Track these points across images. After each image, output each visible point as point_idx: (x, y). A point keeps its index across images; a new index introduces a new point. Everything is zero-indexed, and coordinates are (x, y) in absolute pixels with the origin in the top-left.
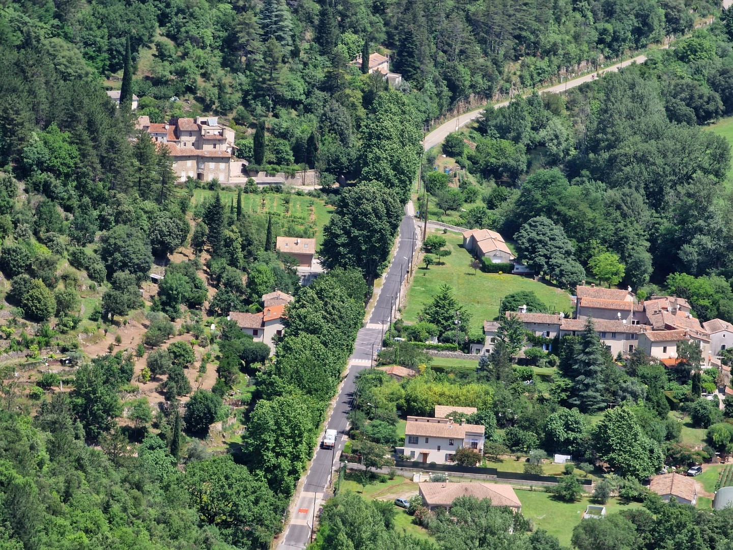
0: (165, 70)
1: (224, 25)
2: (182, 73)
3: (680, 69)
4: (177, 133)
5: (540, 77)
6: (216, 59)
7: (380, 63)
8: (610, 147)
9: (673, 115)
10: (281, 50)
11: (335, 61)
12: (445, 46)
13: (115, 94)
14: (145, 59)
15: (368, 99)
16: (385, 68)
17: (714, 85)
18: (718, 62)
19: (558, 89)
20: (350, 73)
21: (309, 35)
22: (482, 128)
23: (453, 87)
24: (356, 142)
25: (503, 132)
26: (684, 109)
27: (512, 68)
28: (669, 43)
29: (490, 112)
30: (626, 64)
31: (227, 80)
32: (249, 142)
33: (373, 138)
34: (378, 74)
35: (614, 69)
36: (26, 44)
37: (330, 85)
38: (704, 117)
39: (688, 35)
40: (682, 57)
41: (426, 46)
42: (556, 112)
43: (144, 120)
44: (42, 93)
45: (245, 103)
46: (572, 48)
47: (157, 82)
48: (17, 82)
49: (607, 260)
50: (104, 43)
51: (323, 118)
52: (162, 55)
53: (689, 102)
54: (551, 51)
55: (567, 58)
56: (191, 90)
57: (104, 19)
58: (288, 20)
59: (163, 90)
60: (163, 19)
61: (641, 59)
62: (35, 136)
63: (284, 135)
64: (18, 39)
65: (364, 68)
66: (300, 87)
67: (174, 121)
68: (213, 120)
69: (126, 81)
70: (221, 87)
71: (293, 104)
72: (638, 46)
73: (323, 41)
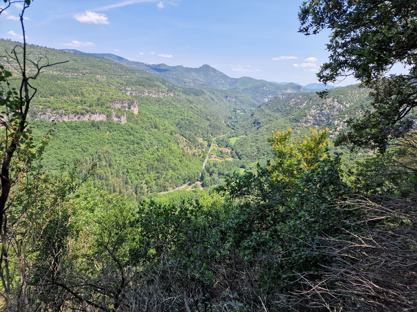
1: (202, 133)
4: (199, 139)
8: (223, 140)
10: (205, 134)
12: (214, 134)
13: (195, 137)
15: (210, 137)
16: (211, 135)
18: (230, 135)
19: (221, 137)
23: (215, 136)
26: (228, 138)
27: (218, 135)
29: (217, 138)
30: (224, 135)
32: (203, 139)
33: (210, 139)
37: (208, 136)
40: (228, 135)
43: (197, 138)
44: (191, 137)
45: (203, 137)
47: (198, 136)
50: (195, 134)
51: (207, 138)
55: (221, 135)
56: (200, 136)
57: (195, 132)
60: (198, 133)
62: (191, 139)
63: (205, 139)
64: (190, 134)
68: (201, 138)
73: (207, 134)
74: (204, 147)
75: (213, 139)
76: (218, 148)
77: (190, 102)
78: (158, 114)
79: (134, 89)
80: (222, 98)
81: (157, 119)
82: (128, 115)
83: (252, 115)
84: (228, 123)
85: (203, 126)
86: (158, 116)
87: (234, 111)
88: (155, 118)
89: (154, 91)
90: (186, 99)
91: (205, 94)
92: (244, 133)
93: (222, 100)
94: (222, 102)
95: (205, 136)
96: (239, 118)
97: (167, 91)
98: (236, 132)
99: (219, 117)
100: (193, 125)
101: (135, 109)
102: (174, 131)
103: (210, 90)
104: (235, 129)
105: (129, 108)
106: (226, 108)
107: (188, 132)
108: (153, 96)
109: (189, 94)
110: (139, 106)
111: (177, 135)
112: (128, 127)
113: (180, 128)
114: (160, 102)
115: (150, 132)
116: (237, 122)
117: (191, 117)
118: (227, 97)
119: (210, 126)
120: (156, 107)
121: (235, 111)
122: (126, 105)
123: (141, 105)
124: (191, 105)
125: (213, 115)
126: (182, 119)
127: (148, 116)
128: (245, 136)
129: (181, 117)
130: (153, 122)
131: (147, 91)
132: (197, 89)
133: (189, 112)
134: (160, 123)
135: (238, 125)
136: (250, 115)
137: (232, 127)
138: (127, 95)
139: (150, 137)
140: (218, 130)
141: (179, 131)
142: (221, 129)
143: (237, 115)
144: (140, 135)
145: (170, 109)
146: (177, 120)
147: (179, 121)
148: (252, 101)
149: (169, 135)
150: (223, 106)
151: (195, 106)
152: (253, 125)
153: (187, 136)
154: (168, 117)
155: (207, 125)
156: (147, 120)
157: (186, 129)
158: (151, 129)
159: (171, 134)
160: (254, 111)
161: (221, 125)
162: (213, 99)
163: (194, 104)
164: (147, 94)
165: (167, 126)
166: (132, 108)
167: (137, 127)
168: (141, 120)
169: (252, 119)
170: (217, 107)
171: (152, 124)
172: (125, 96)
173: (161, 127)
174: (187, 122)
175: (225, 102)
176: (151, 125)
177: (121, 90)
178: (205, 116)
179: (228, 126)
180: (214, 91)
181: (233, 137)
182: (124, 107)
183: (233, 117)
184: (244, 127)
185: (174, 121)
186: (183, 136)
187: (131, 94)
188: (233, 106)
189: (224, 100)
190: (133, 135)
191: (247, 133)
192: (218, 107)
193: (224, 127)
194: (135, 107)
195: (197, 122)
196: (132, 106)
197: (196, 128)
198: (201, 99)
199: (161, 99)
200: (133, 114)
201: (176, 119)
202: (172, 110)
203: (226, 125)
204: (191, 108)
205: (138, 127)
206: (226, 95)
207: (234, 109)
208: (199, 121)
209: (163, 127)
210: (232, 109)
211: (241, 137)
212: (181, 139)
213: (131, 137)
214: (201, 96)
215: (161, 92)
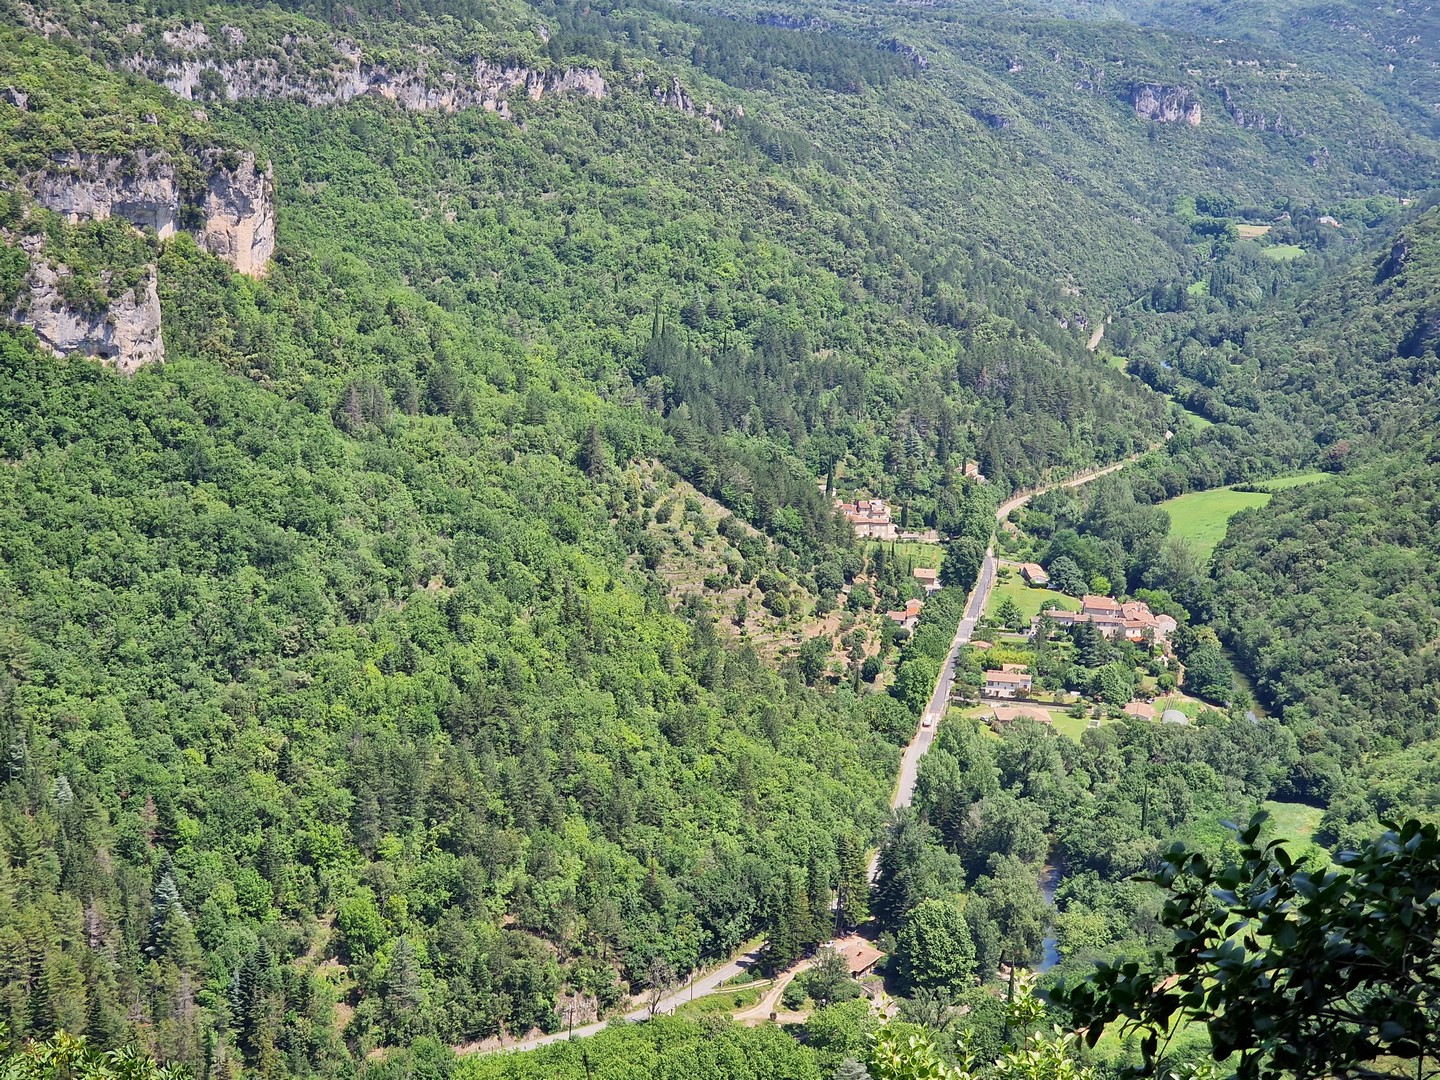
0: (852, 474)
1: (885, 448)
2: (861, 475)
3: (1142, 473)
4: (858, 509)
5: (1062, 477)
6: (881, 466)
7: (973, 469)
8: (1102, 517)
9: (1138, 499)
10: (916, 462)
11: (947, 468)
12: (1009, 460)
13: (823, 488)
14: (840, 467)
15: (966, 490)
16: (975, 472)
17: (1161, 481)
18: (1164, 469)
19: (1074, 483)
20: (956, 475)
21: (932, 454)
22: (1030, 507)
23: (1013, 483)
24: (959, 514)
25: (1042, 508)
26: (1144, 495)
27: (1047, 472)
28: (1135, 458)
29: (1034, 497)
30: (1111, 470)
31: (886, 479)
32: (899, 514)
33: (968, 512)
34: (971, 476)
35: (1104, 473)
36: (774, 459)
37: (944, 482)
38: (1156, 500)
39: (1146, 454)
40: (1143, 466)
41: (998, 459)
42: (1072, 497)
43: (840, 502)
44: (783, 487)
45: (896, 492)
46: (1081, 461)
47: (847, 480)
48: (769, 481)
49: (1101, 581)
50: (817, 459)
51: (941, 500)
52: (849, 465)
53: (1147, 491)
54: (1068, 463)
55: (1078, 467)
56: (866, 485)
57: (817, 445)
58: (921, 445)
59: (850, 485)
60: (850, 445)
61: (1120, 467)
62: (778, 512)
63: (918, 511)
64: (769, 457)
65: (963, 472)
66: (928, 483)
67: (856, 503)
68: (878, 502)
69: (829, 479)
70: (883, 483)
71: (924, 492)
72: (1118, 460)
73: (940, 457)
74: (908, 585)
75: (1002, 513)
76: (1049, 595)
77: (770, 150)
78: (458, 275)
79: (237, 36)
80: (1086, 105)
81: (449, 320)
82: (174, 289)
83: (1388, 268)
84: (1149, 349)
85: (895, 381)
86: (455, 295)
87: (1204, 230)
88: (435, 310)
89: (424, 56)
90: (729, 119)
91: (914, 69)
92: (1304, 444)
93: (1081, 125)
94: (1080, 144)
95: (921, 479)
96: (1256, 294)
97: (550, 50)
98: (1227, 440)
99: (1054, 294)
100: (794, 371)
101: (244, 232)
102: (611, 436)
103: (963, 31)
104: (1217, 404)
105: (191, 221)
106: (1125, 200)
107: (753, 444)
108: (417, 102)
109: (757, 78)
110: (284, 196)
111: (640, 474)
112: (179, 403)
113: (674, 397)
114: (483, 161)
115: (384, 453)
116: (1238, 338)
117: (774, 295)
118: (1129, 93)
119: (967, 376)
120: (444, 200)
121: (1217, 230)
122: (163, 189)
123: (306, 190)
124: (779, 180)
125: (996, 274)
126: (689, 317)
127: (369, 291)
128: (1317, 477)
129: (675, 296)
130: (415, 347)
131: (354, 58)
132: (837, 27)
133: (763, 247)
134: (480, 357)
135: (1252, 364)
136: (1362, 265)
137: (1187, 388)
138: (169, 101)
139: (380, 492)
140: (1045, 419)
141: (657, 433)
142: (1074, 407)
143: (1231, 264)
144: (292, 482)
145: (579, 219)
146: (641, 324)
147: (661, 337)
148: (1385, 126)
149: (557, 470)
150: (1095, 179)
151: (815, 189)
152: (1399, 362)
153: (741, 475)
154: (555, 293)
155: (936, 367)
156: (350, 334)
157: (731, 412)
158: (394, 417)
159: (584, 462)
160: (1408, 230)
161: (1074, 369)
162: (991, 121)
163: (812, 170)
164: (359, 84)
165: (541, 386)
166: (218, 222)
167: (259, 398)
168: (301, 331)
169: (1388, 310)
170: (1035, 189)
171: (405, 367)
172: (153, 107)
173: (485, 398)
174: (741, 341)
175: (1115, 139)
176: (390, 378)
177: (114, 56)
178: (914, 279)
179: (1149, 376)
180: (1002, 38)
181: (1199, 485)
182: (144, 214)
183: (1197, 289)
184: (1308, 384)
185: (615, 333)
186: (695, 477)
187: (209, 84)
188: (1201, 183)
189: (1107, 120)
190: (223, 479)
191: (1340, 445)
192: (1045, 196)
193: (1107, 387)
194: (244, 207)
195: (841, 343)
196: (213, 199)
197: (825, 398)
198: (881, 118)
199: (486, 127)
200: (220, 276)
201: (631, 311)
202: (589, 226)
203: (1121, 364)
204: (781, 202)
205: (268, 400)
206: (1119, 71)
207: (1202, 206)
208: (852, 326)
209: (509, 399)
210: (1187, 209)
211: (1280, 483)
212: (678, 510)
213: (204, 493)
214: (870, 93)
215: (493, 59)
